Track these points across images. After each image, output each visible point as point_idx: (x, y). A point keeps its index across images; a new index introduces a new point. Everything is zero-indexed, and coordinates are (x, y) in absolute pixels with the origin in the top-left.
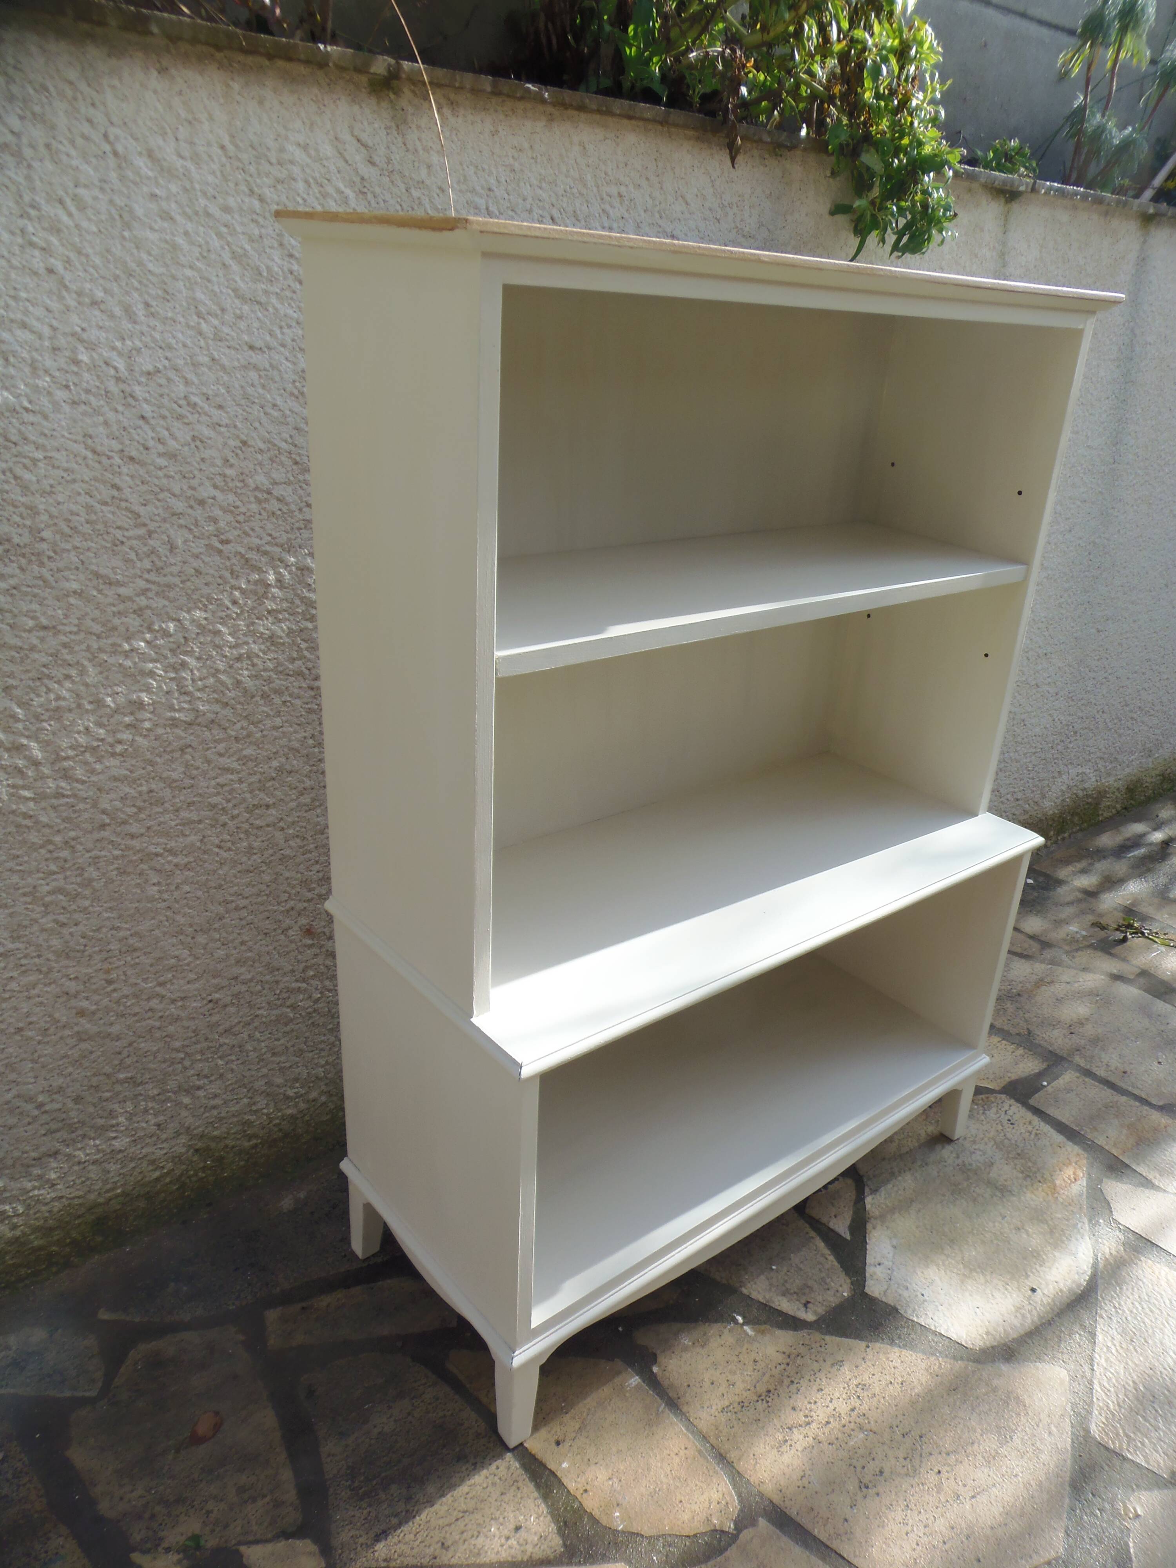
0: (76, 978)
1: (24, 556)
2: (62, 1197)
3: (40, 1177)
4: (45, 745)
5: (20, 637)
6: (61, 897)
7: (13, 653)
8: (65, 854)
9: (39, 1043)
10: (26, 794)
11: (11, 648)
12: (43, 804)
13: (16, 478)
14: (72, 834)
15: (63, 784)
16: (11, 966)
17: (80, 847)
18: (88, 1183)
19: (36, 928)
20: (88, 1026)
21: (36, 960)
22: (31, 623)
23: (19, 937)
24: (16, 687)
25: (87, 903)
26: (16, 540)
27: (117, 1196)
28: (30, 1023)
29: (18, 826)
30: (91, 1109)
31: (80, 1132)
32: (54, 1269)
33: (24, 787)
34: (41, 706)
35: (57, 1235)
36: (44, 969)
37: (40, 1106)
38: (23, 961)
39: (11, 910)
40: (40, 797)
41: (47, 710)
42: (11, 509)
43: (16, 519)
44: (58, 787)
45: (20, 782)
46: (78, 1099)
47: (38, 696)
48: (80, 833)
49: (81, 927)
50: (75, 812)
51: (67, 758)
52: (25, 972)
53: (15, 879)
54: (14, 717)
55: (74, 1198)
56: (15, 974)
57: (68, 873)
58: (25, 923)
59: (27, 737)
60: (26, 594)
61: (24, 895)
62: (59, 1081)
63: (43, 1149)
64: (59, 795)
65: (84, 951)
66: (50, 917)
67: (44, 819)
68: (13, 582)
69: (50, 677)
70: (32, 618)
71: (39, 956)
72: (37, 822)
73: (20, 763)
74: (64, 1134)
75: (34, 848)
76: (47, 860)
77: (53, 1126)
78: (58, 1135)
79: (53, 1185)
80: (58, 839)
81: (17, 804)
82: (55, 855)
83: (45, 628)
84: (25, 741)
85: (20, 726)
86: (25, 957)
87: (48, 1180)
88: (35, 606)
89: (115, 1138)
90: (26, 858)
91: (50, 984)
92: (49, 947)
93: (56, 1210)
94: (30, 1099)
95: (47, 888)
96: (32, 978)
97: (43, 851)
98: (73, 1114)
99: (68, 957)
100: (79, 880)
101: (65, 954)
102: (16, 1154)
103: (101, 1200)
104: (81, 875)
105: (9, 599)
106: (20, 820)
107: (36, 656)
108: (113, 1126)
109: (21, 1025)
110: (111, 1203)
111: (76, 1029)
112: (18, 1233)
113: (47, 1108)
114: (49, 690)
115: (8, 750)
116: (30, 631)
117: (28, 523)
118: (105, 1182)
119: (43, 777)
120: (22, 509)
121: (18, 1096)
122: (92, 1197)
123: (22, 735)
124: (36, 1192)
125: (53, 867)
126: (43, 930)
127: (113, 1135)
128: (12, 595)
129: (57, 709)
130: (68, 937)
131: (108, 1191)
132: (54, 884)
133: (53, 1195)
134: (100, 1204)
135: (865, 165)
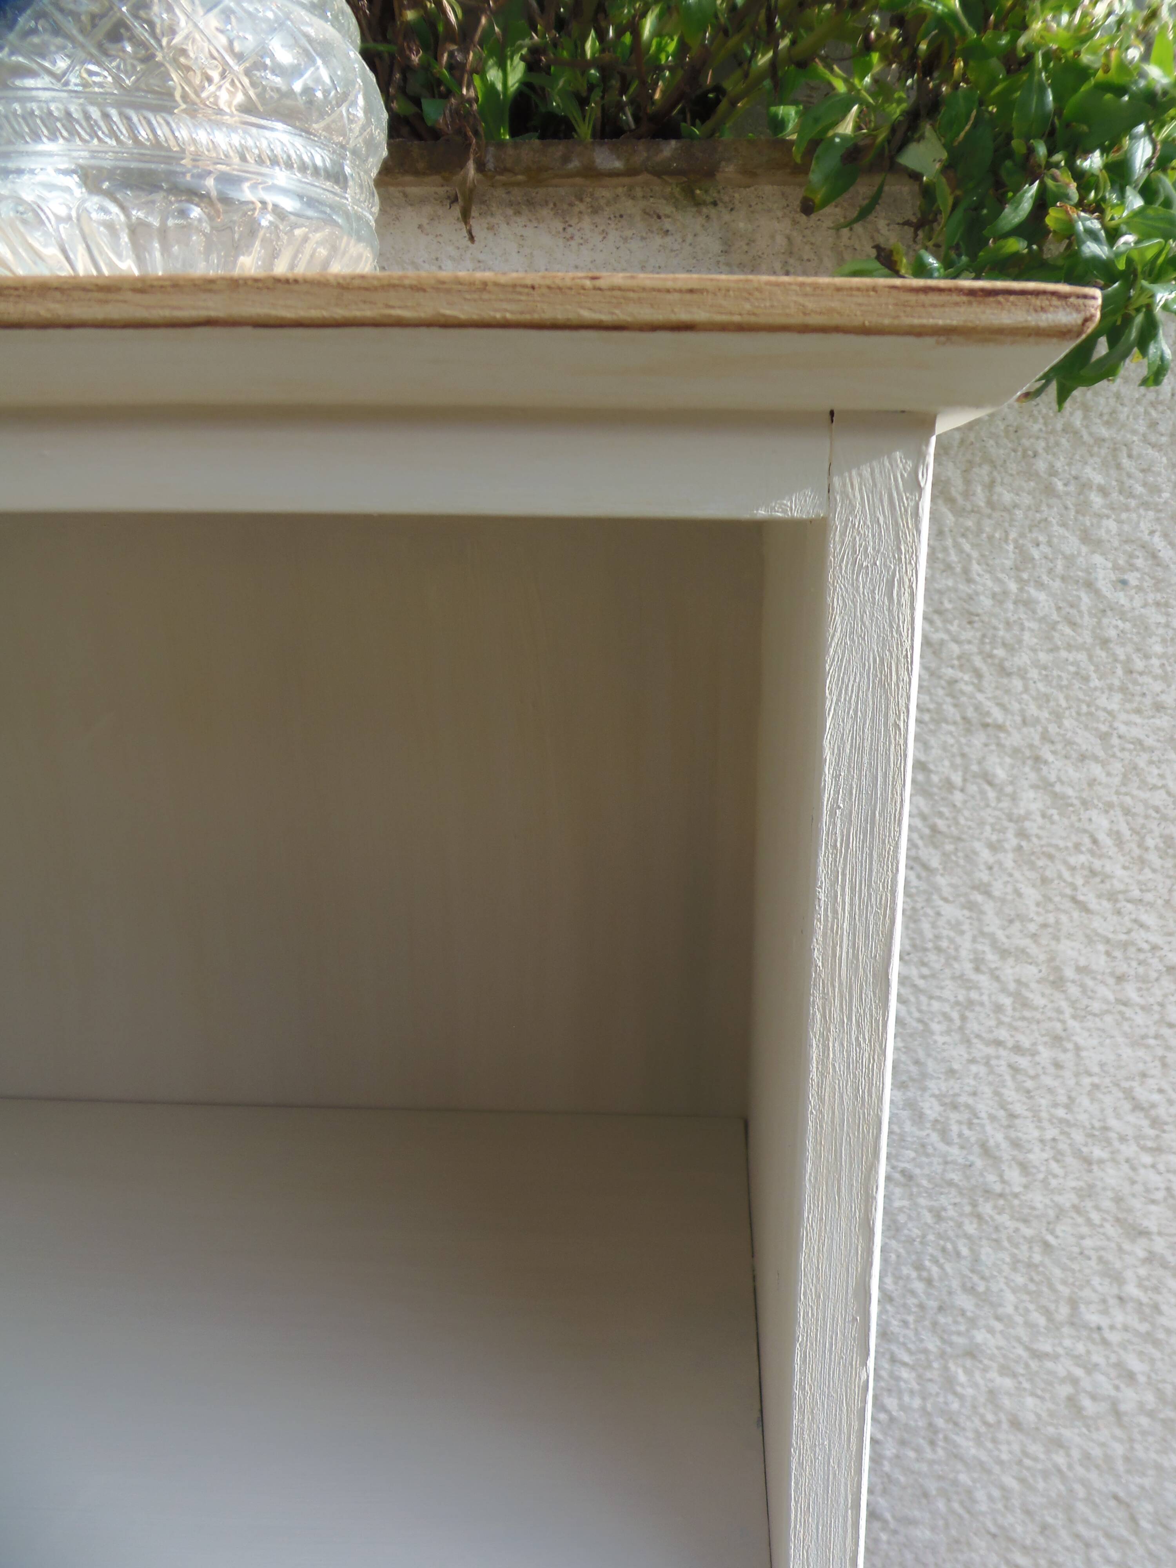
135: (916, 176)
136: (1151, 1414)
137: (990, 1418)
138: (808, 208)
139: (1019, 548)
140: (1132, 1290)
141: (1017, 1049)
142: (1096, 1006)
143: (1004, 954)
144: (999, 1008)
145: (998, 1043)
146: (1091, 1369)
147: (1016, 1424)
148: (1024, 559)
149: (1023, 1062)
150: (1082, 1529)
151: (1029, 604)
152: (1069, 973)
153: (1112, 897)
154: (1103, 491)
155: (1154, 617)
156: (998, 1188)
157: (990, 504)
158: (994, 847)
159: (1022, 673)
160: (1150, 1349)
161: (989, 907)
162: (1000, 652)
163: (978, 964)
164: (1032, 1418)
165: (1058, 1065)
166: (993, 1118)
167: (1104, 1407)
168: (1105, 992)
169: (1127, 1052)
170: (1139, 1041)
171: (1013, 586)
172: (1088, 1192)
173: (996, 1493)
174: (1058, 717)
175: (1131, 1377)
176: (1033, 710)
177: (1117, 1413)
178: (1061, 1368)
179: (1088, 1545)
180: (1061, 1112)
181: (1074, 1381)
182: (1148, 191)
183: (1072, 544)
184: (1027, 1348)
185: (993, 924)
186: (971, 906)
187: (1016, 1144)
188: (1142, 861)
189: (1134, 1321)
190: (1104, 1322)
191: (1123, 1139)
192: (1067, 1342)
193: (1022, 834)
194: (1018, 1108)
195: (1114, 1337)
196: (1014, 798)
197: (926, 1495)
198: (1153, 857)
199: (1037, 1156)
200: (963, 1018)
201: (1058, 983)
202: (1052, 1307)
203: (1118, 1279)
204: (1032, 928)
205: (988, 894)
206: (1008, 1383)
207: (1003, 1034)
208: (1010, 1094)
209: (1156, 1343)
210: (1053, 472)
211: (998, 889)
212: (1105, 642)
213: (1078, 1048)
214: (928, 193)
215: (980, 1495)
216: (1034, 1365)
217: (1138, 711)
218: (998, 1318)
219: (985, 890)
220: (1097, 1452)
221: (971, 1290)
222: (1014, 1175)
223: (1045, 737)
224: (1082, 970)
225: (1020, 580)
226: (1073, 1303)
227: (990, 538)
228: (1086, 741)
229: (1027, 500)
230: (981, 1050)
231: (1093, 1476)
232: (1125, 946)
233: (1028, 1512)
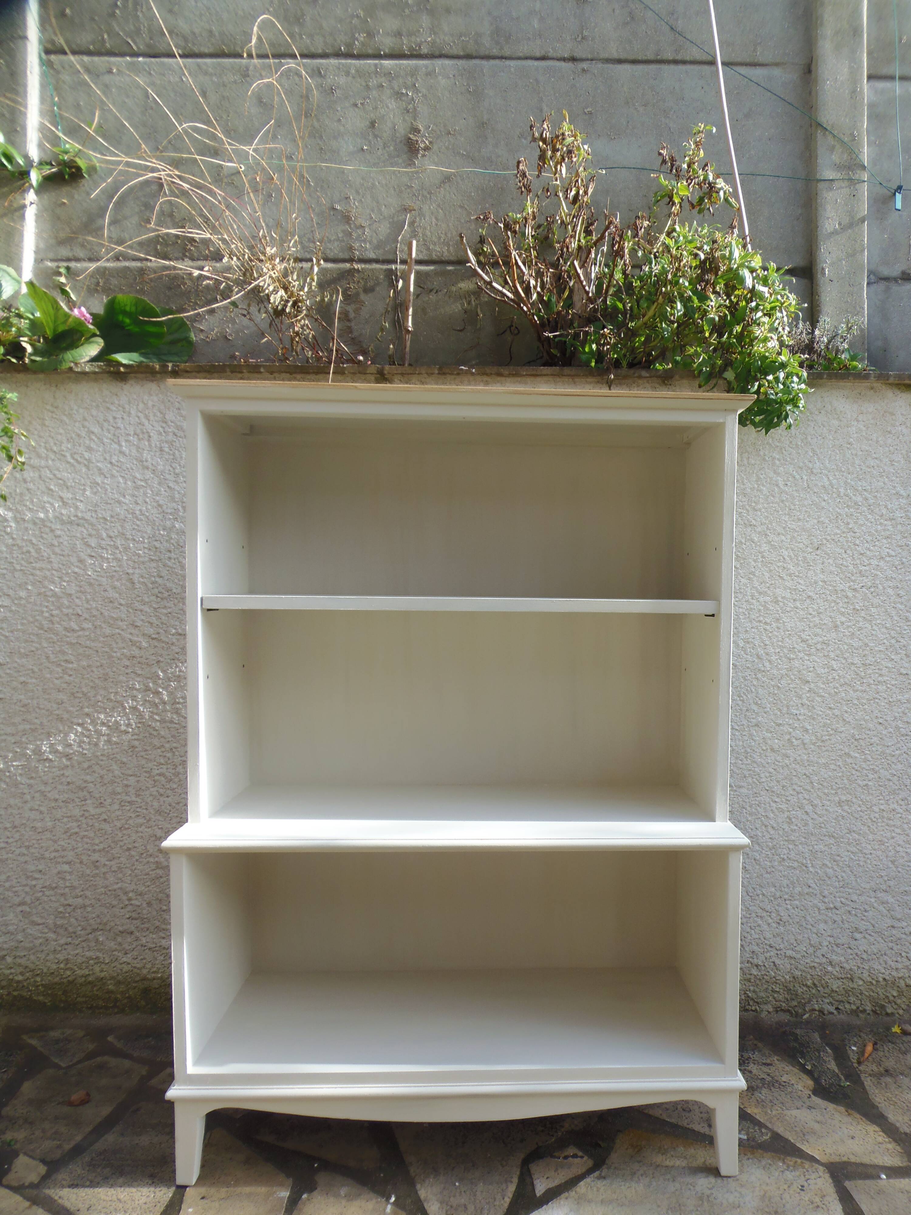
0: (162, 828)
1: (177, 598)
2: (129, 964)
3: (120, 944)
4: (170, 694)
5: (168, 637)
6: (163, 779)
7: (164, 645)
8: (169, 755)
9: (137, 860)
10: (157, 717)
11: (163, 642)
12: (164, 725)
13: (179, 562)
14: (175, 745)
15: (175, 717)
16: (132, 810)
17: (177, 753)
18: (144, 961)
19: (147, 793)
20: (162, 860)
21: (145, 811)
22: (174, 631)
23: (139, 795)
24: (162, 662)
25: (175, 786)
26: (174, 591)
27: (158, 978)
28: (135, 847)
29: (151, 734)
30: (155, 913)
31: (146, 925)
32: (116, 1010)
33: (156, 714)
34: (172, 673)
35: (122, 988)
36: (147, 818)
37: (130, 899)
38: (138, 810)
39: (138, 779)
40: (163, 721)
41: (174, 676)
42: (175, 576)
43: (176, 581)
44: (172, 718)
45: (155, 711)
46: (149, 904)
47: (172, 668)
48: (178, 745)
49: (170, 799)
50: (178, 733)
51: (178, 703)
52: (138, 816)
53: (143, 762)
54: (158, 676)
55: (135, 967)
56: (133, 815)
57: (169, 766)
58: (143, 788)
59: (163, 688)
60: (174, 617)
61: (146, 772)
62: (142, 888)
63: (125, 927)
64: (172, 722)
65: (169, 814)
66: (156, 789)
67: (162, 733)
68: (169, 610)
69: (179, 660)
70: (175, 629)
71: (146, 809)
72: (159, 734)
73: (157, 701)
74: (138, 923)
75: (155, 748)
76: (160, 756)
77: (134, 915)
78: (135, 922)
79: (126, 954)
80: (167, 746)
81: (152, 722)
82: (164, 754)
83: (180, 635)
84: (161, 690)
85: (160, 682)
86: (140, 807)
87: (124, 949)
88: (177, 623)
89: (164, 938)
90: (150, 752)
91: (149, 827)
92: (152, 806)
93: (124, 970)
94: (126, 893)
95: (157, 772)
96: (141, 821)
97: (159, 750)
98: (145, 912)
99: (160, 814)
100: (173, 771)
101: (159, 812)
102: (112, 924)
103: (149, 976)
104: (175, 769)
105: (167, 618)
106: (151, 731)
107: (174, 648)
108: (164, 930)
109: (130, 846)
110: (155, 981)
111: (156, 859)
112: (102, 975)
113: (133, 902)
114: (177, 667)
115: (153, 693)
116: (173, 635)
117: (181, 583)
118: (153, 965)
119: (165, 711)
120: (180, 577)
121: (120, 888)
122: (145, 971)
123: (160, 687)
124: (116, 953)
125: (162, 761)
126: (151, 795)
127: (163, 935)
128: (168, 617)
129: (179, 676)
130: (162, 803)
131: (154, 972)
132: (161, 770)
133: (125, 959)
134: (148, 979)
135: (726, 379)
136: (814, 744)
137: (764, 748)
138: (700, 386)
139: (757, 475)
140: (805, 701)
141: (766, 623)
142: (788, 609)
143: (760, 593)
144: (760, 610)
145: (760, 621)
146: (795, 729)
147: (772, 750)
148: (759, 479)
149: (768, 627)
150: (795, 787)
151: (761, 491)
152: (780, 599)
153: (790, 575)
154: (779, 460)
155: (796, 494)
156: (763, 669)
157: (748, 463)
158: (755, 561)
159: (760, 510)
160: (812, 721)
161: (755, 579)
162: (753, 504)
163: (753, 596)
164: (777, 747)
165: (778, 628)
166: (760, 646)
167: (799, 742)
168: (790, 604)
169: (798, 623)
170: (801, 620)
171: (756, 486)
172: (790, 669)
173: (768, 775)
174: (771, 523)
175: (807, 731)
176: (764, 520)
177: (804, 744)
178: (786, 728)
179: (798, 793)
180: (780, 643)
181: (790, 733)
182: (784, 384)
183: (771, 474)
184: (774, 723)
185: (756, 584)
186: (749, 579)
187: (767, 654)
188: (798, 564)
189: (806, 712)
190: (798, 712)
191: (799, 651)
192: (787, 720)
193: (763, 557)
194: (767, 642)
195: (800, 717)
196: (760, 546)
197: (745, 777)
198: (801, 563)
199: (773, 658)
200: (749, 613)
201: (777, 602)
202: (781, 708)
203: (800, 697)
204: (768, 585)
205: (754, 575)
206: (769, 735)
207: (761, 619)
208: (765, 638)
209: (814, 719)
210: (765, 455)
211: (757, 573)
212: (783, 501)
213: (784, 622)
214: (729, 383)
215: (762, 775)
216: (777, 728)
217: (793, 521)
218: (765, 713)
219: (753, 573)
220: (798, 758)
221: (756, 704)
222: (767, 664)
223: (768, 528)
224: (783, 598)
225: (757, 484)
226: (788, 707)
227: (749, 472)
228: (779, 530)
229: (758, 462)
230: (755, 624)
231: (798, 766)
232: (795, 589)
233: (778, 782)
